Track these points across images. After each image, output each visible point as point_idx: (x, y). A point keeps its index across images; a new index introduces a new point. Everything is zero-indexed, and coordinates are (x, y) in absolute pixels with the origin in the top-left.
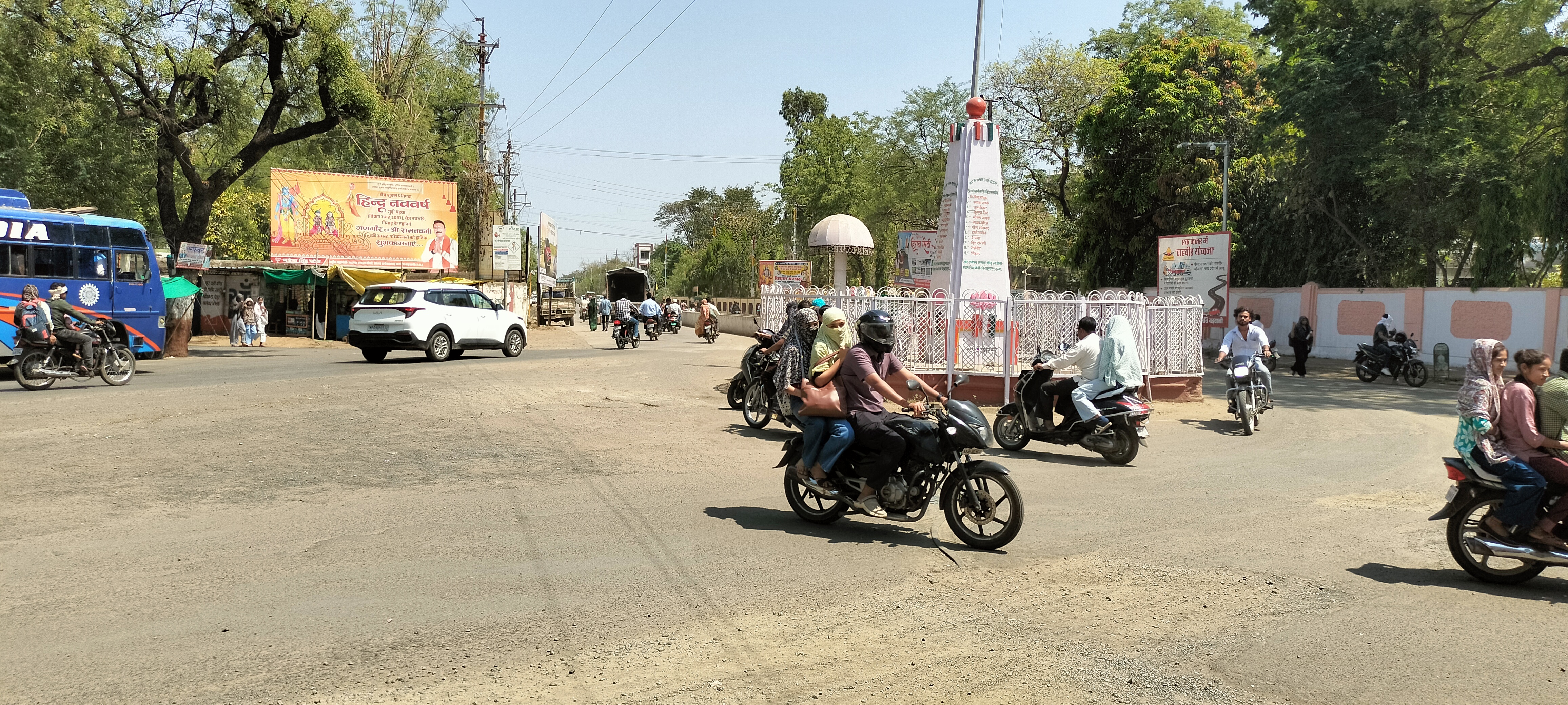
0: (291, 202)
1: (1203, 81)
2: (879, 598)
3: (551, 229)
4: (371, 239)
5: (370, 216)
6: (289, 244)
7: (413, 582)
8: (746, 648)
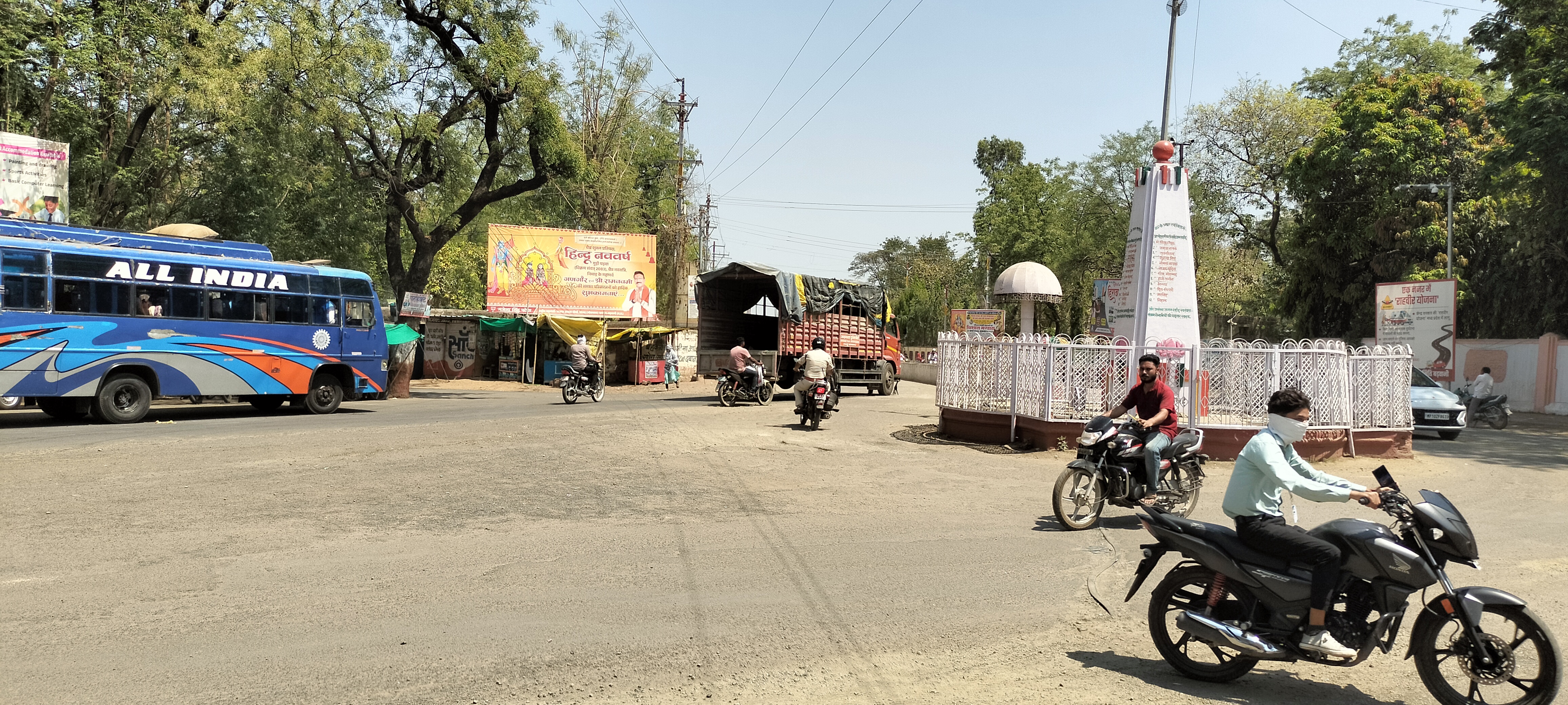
0: (506, 255)
1: (1424, 120)
2: (1022, 642)
4: (577, 289)
5: (577, 267)
6: (503, 294)
7: (576, 607)
8: (880, 683)
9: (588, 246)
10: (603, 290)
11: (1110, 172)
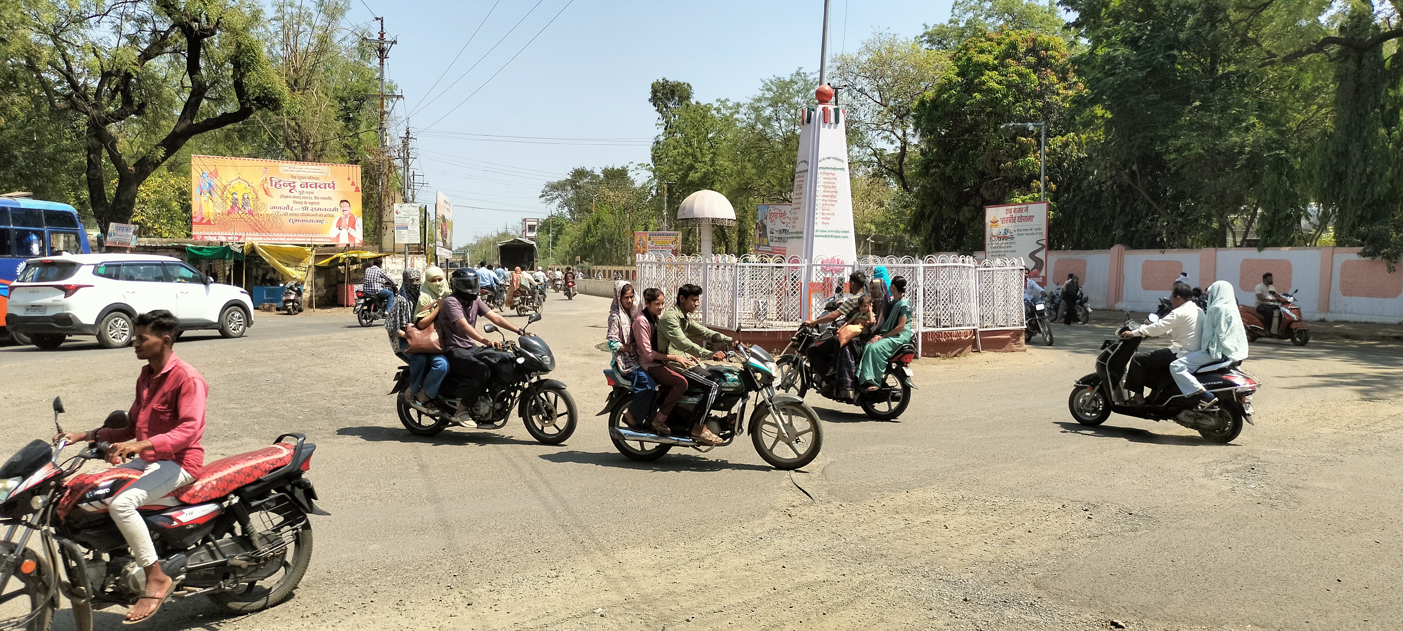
0: (210, 185)
1: (1023, 69)
2: (743, 530)
3: (447, 206)
4: (283, 218)
5: (281, 196)
8: (626, 578)
9: (292, 177)
10: (309, 218)
11: (768, 112)
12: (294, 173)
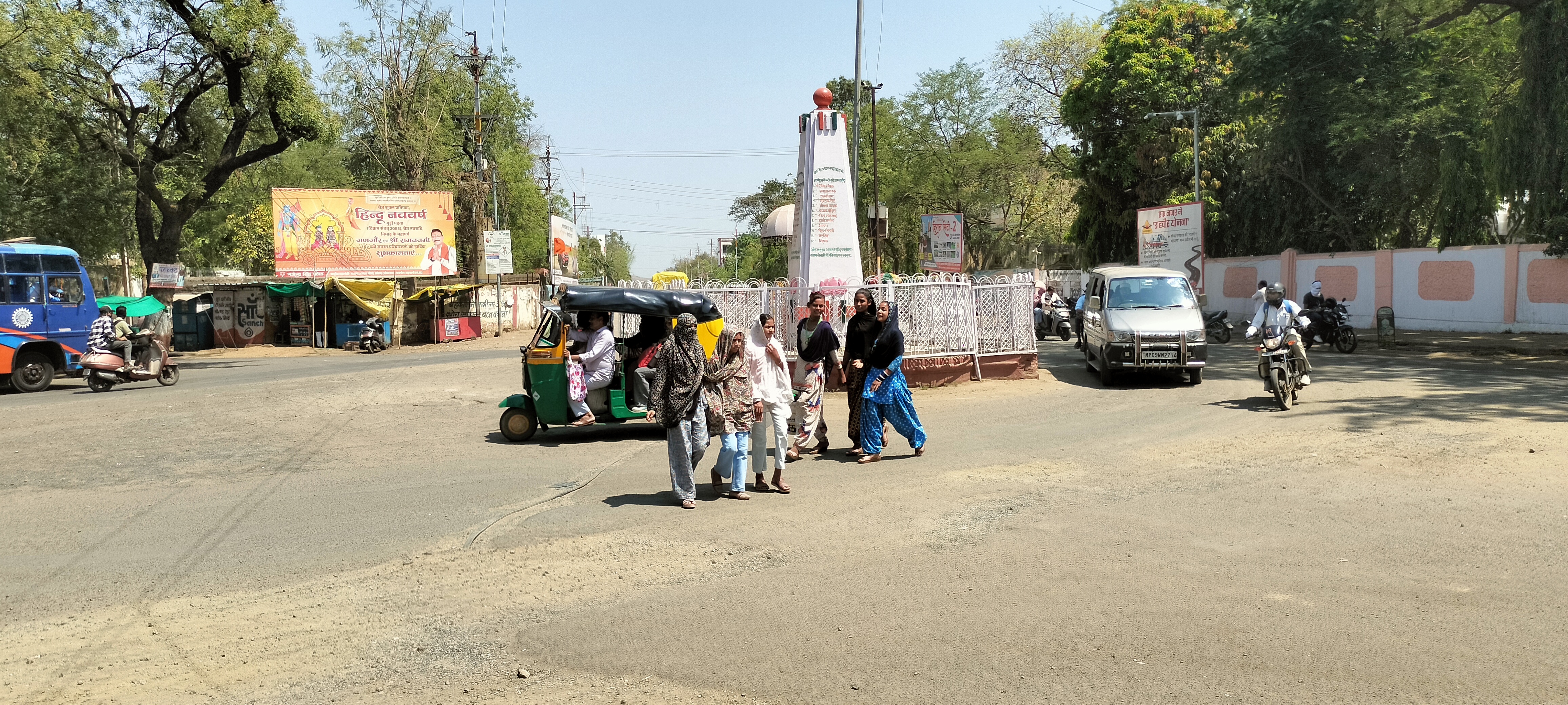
0: (292, 218)
1: (1179, 50)
4: (371, 250)
5: (369, 228)
9: (380, 207)
10: (398, 250)
11: (927, 110)
12: (381, 203)
